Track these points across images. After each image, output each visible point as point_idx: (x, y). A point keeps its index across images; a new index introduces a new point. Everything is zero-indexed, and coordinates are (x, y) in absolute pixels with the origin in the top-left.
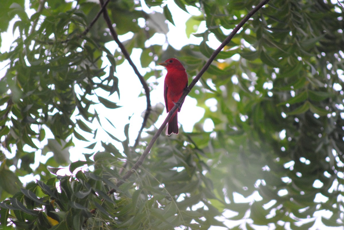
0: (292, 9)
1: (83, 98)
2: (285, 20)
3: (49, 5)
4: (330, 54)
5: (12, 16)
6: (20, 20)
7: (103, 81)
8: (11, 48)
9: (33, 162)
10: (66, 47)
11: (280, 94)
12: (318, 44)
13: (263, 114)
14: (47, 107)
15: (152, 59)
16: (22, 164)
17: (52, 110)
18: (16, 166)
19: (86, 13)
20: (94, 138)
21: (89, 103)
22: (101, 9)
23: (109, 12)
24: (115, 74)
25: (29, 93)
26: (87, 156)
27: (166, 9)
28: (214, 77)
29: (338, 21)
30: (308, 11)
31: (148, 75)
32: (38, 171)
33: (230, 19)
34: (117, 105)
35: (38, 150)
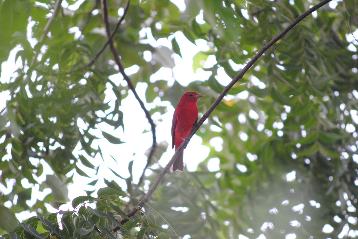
0: (305, 45)
1: (86, 132)
2: (297, 57)
3: (52, 34)
4: (343, 94)
5: (14, 46)
6: (22, 49)
7: (107, 115)
8: (11, 78)
9: (29, 198)
10: (70, 79)
11: (290, 134)
12: (331, 83)
13: (272, 154)
14: (48, 140)
15: (157, 94)
16: (19, 201)
17: (53, 144)
18: (12, 202)
19: (91, 44)
20: (96, 174)
21: (92, 138)
22: (107, 40)
23: (115, 45)
24: (120, 108)
25: (29, 126)
26: (89, 193)
27: (174, 42)
29: (352, 61)
30: (322, 48)
31: (153, 111)
32: (35, 208)
33: (240, 54)
34: (122, 140)
35: (36, 185)
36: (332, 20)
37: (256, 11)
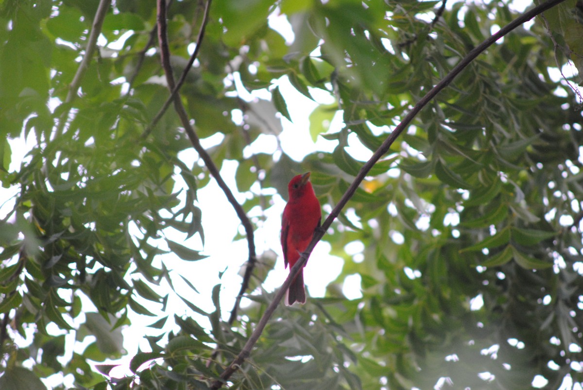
0: (485, 92)
1: (143, 243)
2: (474, 111)
3: (83, 91)
4: (550, 166)
6: (36, 115)
7: (175, 215)
8: (23, 163)
9: (61, 352)
10: (113, 160)
11: (472, 233)
12: (530, 148)
13: (445, 269)
14: (84, 259)
15: (255, 177)
16: (44, 357)
17: (91, 265)
18: (35, 359)
19: (146, 103)
20: (164, 309)
21: (153, 252)
22: (169, 95)
23: (184, 101)
24: (196, 204)
25: (53, 238)
26: (153, 340)
27: (276, 93)
28: (359, 205)
29: (562, 111)
30: (513, 94)
31: (250, 204)
32: (71, 367)
33: (382, 108)
34: (200, 254)
35: (71, 331)
36: (526, 48)
37: (404, 40)
